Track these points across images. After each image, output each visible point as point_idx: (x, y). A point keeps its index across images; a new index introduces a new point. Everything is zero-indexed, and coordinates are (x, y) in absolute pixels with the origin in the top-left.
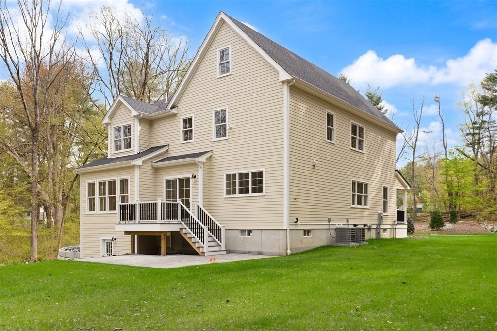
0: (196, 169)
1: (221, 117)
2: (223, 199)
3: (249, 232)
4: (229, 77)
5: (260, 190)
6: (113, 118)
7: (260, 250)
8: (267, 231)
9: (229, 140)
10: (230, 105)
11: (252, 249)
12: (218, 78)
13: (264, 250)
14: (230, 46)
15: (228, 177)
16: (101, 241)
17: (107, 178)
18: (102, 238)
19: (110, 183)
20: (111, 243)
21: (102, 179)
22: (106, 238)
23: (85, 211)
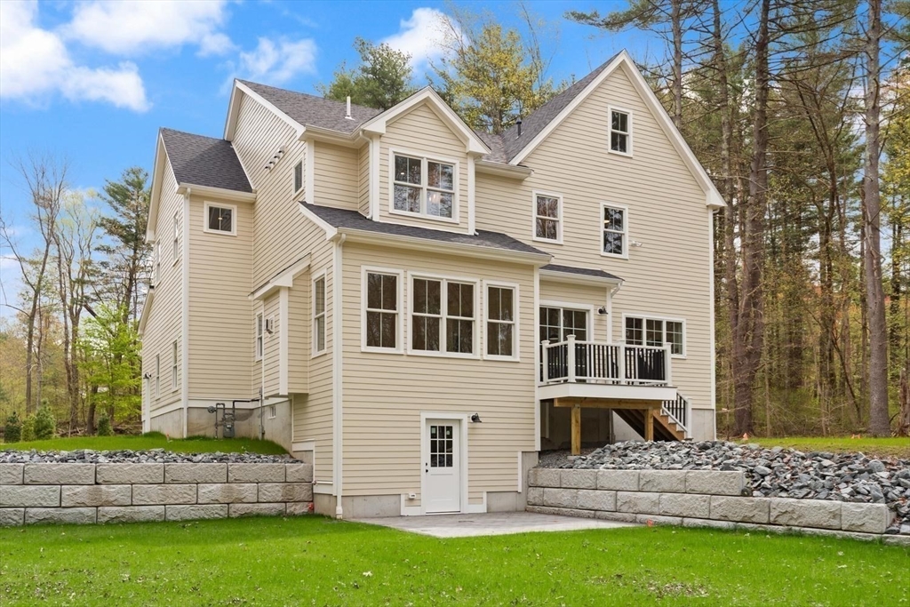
4: (629, 161)
5: (679, 350)
6: (389, 130)
9: (630, 261)
12: (610, 153)
14: (630, 111)
16: (423, 422)
17: (445, 276)
18: (424, 416)
19: (453, 287)
20: (450, 429)
21: (428, 274)
22: (443, 415)
23: (357, 343)
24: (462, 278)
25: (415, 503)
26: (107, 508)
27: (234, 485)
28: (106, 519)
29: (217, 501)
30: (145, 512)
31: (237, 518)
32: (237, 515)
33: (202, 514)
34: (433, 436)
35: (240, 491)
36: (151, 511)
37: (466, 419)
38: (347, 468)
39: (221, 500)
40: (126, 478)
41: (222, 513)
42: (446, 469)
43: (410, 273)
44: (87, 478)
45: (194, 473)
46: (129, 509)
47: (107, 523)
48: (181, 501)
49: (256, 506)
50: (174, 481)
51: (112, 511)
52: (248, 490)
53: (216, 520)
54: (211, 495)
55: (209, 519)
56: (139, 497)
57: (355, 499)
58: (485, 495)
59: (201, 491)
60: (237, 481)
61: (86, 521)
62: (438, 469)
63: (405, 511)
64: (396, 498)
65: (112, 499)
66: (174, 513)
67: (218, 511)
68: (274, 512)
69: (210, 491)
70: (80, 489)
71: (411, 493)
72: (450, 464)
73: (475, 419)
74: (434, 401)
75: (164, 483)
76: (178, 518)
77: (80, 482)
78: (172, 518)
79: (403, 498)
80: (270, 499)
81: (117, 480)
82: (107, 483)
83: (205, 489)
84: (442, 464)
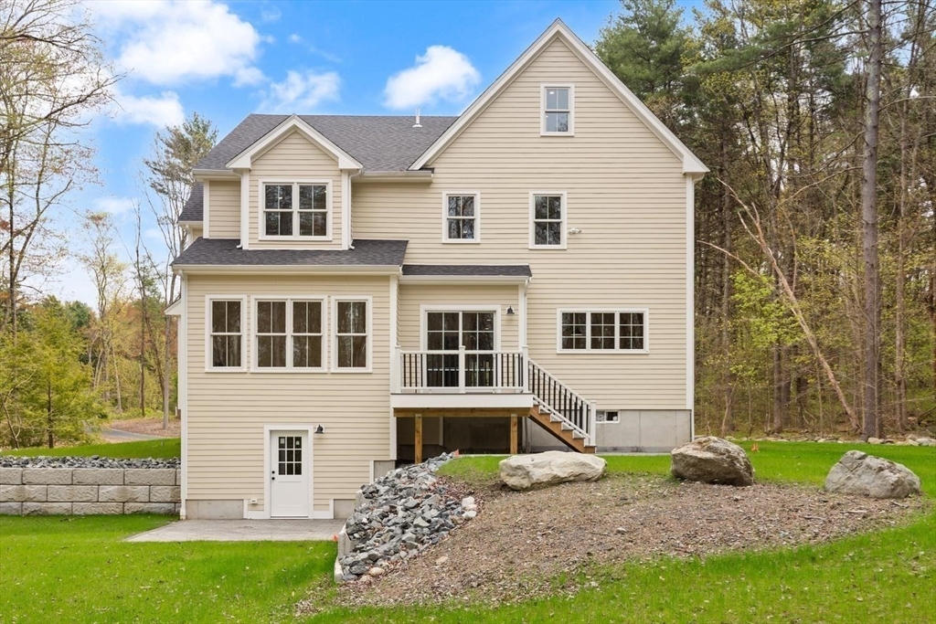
0: (514, 297)
1: (548, 209)
2: (556, 357)
3: (611, 415)
4: (569, 140)
5: (639, 345)
6: (258, 162)
7: (638, 445)
8: (652, 412)
9: (568, 251)
10: (570, 191)
11: (620, 444)
12: (542, 137)
13: (644, 444)
14: (572, 85)
15: (567, 317)
16: (267, 434)
17: (289, 296)
18: (268, 428)
19: (299, 306)
20: (299, 439)
21: (271, 296)
22: (291, 427)
23: (201, 365)
24: (307, 296)
25: (258, 507)
26: (28, 504)
27: (129, 487)
28: (28, 512)
29: (113, 500)
30: (56, 508)
31: (130, 515)
32: (130, 512)
33: (100, 510)
34: (281, 446)
35: (133, 492)
36: (60, 507)
37: (312, 429)
38: (191, 475)
39: (116, 498)
40: (43, 480)
41: (118, 510)
42: (294, 477)
43: (253, 297)
44: (15, 479)
45: (96, 477)
46: (44, 505)
47: (28, 515)
48: (85, 499)
49: (148, 505)
50: (79, 483)
51: (32, 506)
52: (141, 492)
53: (113, 515)
54: (108, 495)
55: (106, 515)
56: (52, 495)
57: (200, 502)
58: (332, 502)
59: (101, 492)
60: (131, 484)
61: (14, 512)
62: (286, 477)
63: (248, 514)
64: (240, 503)
65: (32, 496)
66: (79, 509)
67: (114, 508)
68: (162, 511)
69: (109, 491)
70: (10, 488)
71: (255, 499)
72: (299, 472)
73: (320, 430)
74: (278, 414)
75: (72, 484)
76: (82, 513)
77: (11, 483)
78: (77, 513)
79: (246, 503)
80: (160, 500)
81: (37, 481)
82: (30, 483)
83: (104, 490)
84: (290, 472)
